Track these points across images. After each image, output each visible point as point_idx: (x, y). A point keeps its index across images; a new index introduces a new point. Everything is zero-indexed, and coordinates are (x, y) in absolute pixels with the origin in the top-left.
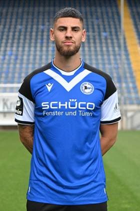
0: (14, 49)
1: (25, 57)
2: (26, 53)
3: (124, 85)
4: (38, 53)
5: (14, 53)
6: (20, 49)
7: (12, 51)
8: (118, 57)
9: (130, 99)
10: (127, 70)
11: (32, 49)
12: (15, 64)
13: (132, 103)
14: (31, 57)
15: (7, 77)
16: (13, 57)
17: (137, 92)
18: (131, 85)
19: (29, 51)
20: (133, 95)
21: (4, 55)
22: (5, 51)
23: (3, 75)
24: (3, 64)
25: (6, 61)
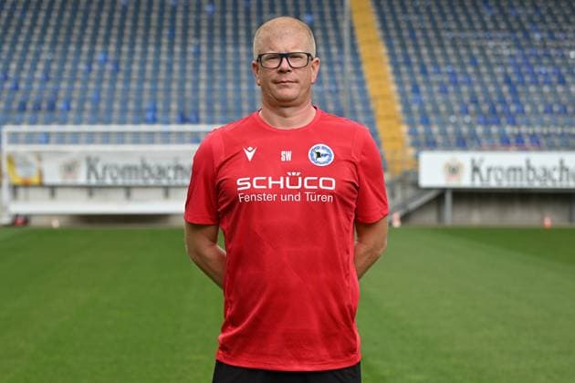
0: (112, 48)
1: (136, 67)
2: (137, 58)
4: (164, 58)
5: (111, 57)
6: (125, 49)
7: (106, 53)
8: (337, 68)
10: (357, 97)
11: (151, 49)
12: (113, 81)
14: (149, 67)
15: (95, 111)
16: (109, 67)
19: (145, 53)
21: (90, 63)
22: (92, 53)
23: (88, 106)
24: (86, 81)
25: (94, 75)
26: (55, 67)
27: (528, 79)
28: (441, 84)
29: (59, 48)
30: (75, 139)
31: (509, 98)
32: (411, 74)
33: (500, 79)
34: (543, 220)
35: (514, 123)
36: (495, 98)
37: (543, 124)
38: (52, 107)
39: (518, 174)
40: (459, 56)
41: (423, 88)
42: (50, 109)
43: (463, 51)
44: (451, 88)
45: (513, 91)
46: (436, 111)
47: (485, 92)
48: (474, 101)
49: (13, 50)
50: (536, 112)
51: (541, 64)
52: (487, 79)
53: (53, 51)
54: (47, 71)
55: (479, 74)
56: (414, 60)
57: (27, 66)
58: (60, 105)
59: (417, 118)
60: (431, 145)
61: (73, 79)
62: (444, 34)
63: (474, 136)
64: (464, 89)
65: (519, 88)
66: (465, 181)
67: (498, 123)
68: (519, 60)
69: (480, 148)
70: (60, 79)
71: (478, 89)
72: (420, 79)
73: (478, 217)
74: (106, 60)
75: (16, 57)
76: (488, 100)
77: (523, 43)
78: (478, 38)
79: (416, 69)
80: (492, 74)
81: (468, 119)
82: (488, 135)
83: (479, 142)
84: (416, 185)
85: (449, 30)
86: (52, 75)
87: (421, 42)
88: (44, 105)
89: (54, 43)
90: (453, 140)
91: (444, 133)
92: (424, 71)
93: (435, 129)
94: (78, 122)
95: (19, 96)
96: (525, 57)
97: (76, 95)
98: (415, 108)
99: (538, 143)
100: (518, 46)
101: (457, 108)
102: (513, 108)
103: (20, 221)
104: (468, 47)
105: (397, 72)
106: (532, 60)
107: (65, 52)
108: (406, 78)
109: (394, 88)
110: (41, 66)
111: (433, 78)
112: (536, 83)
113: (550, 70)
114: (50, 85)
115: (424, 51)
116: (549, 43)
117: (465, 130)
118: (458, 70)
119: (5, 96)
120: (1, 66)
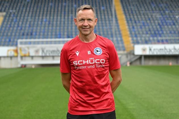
0: (48, 17)
1: (55, 23)
2: (55, 20)
3: (115, 39)
4: (63, 20)
5: (48, 20)
6: (52, 18)
7: (46, 19)
8: (111, 22)
9: (119, 47)
10: (117, 30)
11: (59, 17)
12: (49, 27)
13: (120, 50)
14: (58, 23)
15: (44, 35)
16: (47, 23)
17: (123, 43)
18: (119, 39)
19: (57, 19)
20: (121, 45)
21: (42, 22)
22: (42, 19)
23: (42, 34)
24: (41, 27)
25: (43, 25)
26: (32, 23)
27: (165, 24)
28: (140, 26)
29: (33, 18)
30: (38, 43)
31: (159, 29)
32: (132, 23)
33: (157, 24)
34: (169, 63)
35: (160, 36)
36: (155, 29)
37: (169, 36)
38: (31, 34)
39: (162, 50)
40: (145, 18)
41: (135, 27)
43: (146, 16)
44: (143, 27)
45: (161, 27)
46: (139, 33)
47: (153, 28)
48: (150, 30)
49: (20, 18)
50: (167, 33)
51: (168, 19)
52: (153, 24)
53: (31, 18)
54: (30, 24)
55: (151, 23)
56: (133, 19)
57: (24, 23)
58: (34, 34)
59: (134, 35)
60: (138, 43)
61: (37, 26)
62: (141, 12)
63: (150, 40)
64: (147, 27)
65: (162, 27)
66: (148, 53)
67: (156, 36)
68: (162, 19)
69: (151, 43)
70: (33, 26)
71: (151, 27)
72: (134, 24)
73: (151, 63)
74: (46, 21)
75: (21, 20)
77: (163, 14)
78: (150, 13)
79: (133, 22)
80: (155, 23)
81: (148, 35)
82: (154, 40)
84: (133, 54)
85: (142, 10)
86: (32, 25)
87: (135, 14)
88: (30, 34)
89: (32, 16)
90: (144, 41)
91: (141, 39)
92: (135, 22)
93: (139, 38)
94: (39, 38)
95: (22, 31)
96: (164, 18)
97: (38, 31)
98: (133, 33)
99: (167, 42)
100: (162, 15)
101: (145, 32)
102: (161, 32)
103: (23, 66)
104: (148, 15)
105: (128, 23)
106: (166, 19)
107: (35, 19)
108: (130, 24)
109: (127, 27)
110: (28, 23)
111: (138, 24)
112: (167, 25)
113: (171, 21)
114: (31, 28)
115: (135, 17)
116: (171, 14)
117: (147, 39)
118: (145, 22)
119: (18, 31)
120: (17, 23)
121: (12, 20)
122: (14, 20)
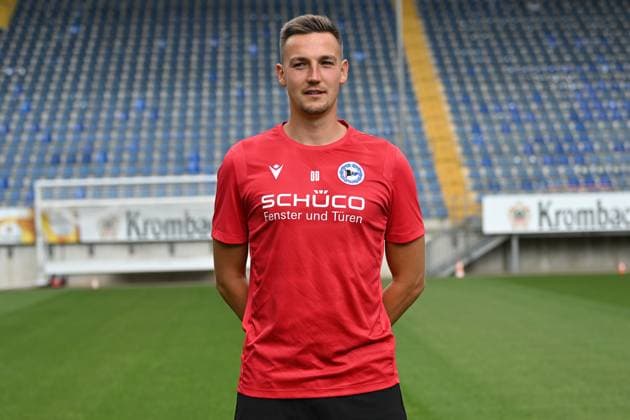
0: (150, 94)
1: (176, 114)
2: (177, 104)
4: (206, 103)
5: (149, 104)
6: (164, 94)
7: (144, 99)
8: (391, 109)
10: (413, 139)
11: (192, 94)
12: (152, 130)
14: (190, 113)
15: (134, 161)
16: (147, 114)
17: (437, 190)
19: (185, 99)
21: (126, 111)
22: (128, 100)
23: (126, 156)
24: (122, 131)
25: (131, 124)
26: (89, 115)
27: (596, 114)
28: (502, 122)
30: (114, 192)
31: (576, 136)
32: (471, 112)
33: (567, 116)
34: (617, 266)
35: (582, 163)
36: (561, 136)
37: (613, 162)
38: (87, 159)
39: (589, 216)
40: (521, 92)
41: (484, 128)
42: (85, 161)
43: (525, 87)
44: (514, 127)
45: (581, 129)
46: (499, 153)
47: (552, 130)
48: (539, 140)
49: (44, 99)
50: (605, 150)
51: (609, 98)
52: (552, 116)
53: (86, 99)
54: (81, 121)
55: (543, 111)
56: (473, 97)
57: (60, 116)
58: (96, 156)
59: (479, 160)
60: (494, 188)
61: (109, 129)
62: (505, 69)
63: (540, 178)
64: (528, 127)
65: (587, 125)
66: (532, 226)
67: (566, 163)
68: (586, 95)
69: (547, 190)
70: (95, 129)
71: (542, 127)
72: (480, 117)
73: (546, 264)
74: (143, 107)
75: (48, 106)
76: (554, 139)
77: (590, 76)
78: (541, 73)
79: (476, 107)
80: (558, 111)
81: (533, 159)
82: (556, 176)
83: (546, 184)
84: (479, 231)
85: (509, 64)
86: (87, 125)
87: (481, 78)
88: (79, 157)
89: (88, 90)
90: (518, 183)
91: (508, 176)
92: (485, 110)
93: (499, 171)
94: (116, 174)
95: (52, 148)
96: (592, 91)
97: (113, 145)
98: (476, 149)
99: (609, 183)
100: (585, 80)
101: (521, 148)
102: (581, 147)
103: (57, 281)
104: (531, 82)
105: (455, 111)
106: (600, 95)
107: (100, 100)
108: (465, 117)
109: (452, 128)
110: (74, 115)
111: (495, 117)
112: (605, 118)
113: (619, 104)
114: (85, 136)
115: (484, 88)
116: (617, 75)
117: (530, 171)
118: (521, 107)
119: (37, 148)
120: (31, 116)
121: (14, 104)
122: (23, 106)
